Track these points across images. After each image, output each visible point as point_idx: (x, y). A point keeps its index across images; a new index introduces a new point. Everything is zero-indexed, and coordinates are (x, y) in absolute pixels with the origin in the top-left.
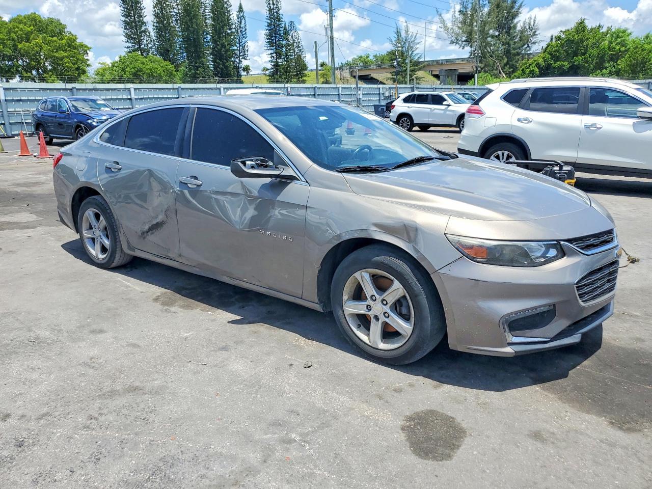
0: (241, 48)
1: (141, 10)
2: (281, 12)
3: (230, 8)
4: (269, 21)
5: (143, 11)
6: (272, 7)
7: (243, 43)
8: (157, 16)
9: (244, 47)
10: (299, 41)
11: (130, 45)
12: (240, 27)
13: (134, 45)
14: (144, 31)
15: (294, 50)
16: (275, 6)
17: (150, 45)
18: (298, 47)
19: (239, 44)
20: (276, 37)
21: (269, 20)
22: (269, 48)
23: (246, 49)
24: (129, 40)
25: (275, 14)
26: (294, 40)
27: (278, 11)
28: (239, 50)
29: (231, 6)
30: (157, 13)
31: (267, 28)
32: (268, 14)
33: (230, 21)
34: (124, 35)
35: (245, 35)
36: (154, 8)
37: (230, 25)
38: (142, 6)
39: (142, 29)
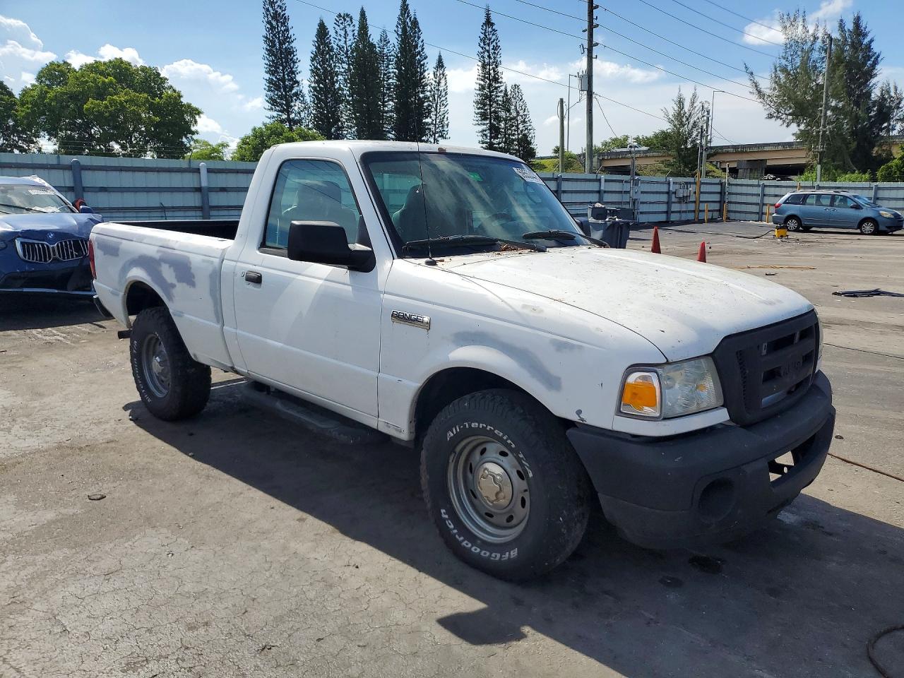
0: (438, 120)
1: (294, 63)
2: (500, 69)
3: (425, 61)
4: (482, 83)
5: (296, 65)
6: (487, 61)
7: (441, 114)
8: (314, 72)
9: (441, 121)
10: (525, 113)
11: (275, 114)
12: (438, 90)
13: (280, 113)
14: (296, 94)
15: (517, 126)
16: (491, 61)
17: (302, 115)
18: (524, 122)
19: (436, 115)
20: (491, 106)
21: (482, 80)
22: (480, 122)
23: (446, 122)
24: (273, 107)
25: (492, 72)
26: (518, 112)
27: (497, 67)
28: (435, 125)
29: (426, 58)
30: (316, 68)
31: (478, 92)
32: (480, 72)
33: (424, 80)
34: (267, 99)
35: (444, 102)
36: (312, 61)
37: (424, 86)
38: (295, 58)
39: (293, 91)
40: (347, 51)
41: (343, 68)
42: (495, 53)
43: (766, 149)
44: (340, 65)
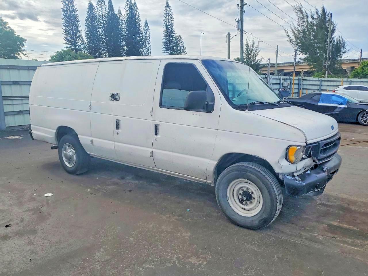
0: (146, 50)
1: (77, 22)
2: (174, 27)
3: (140, 22)
4: (166, 34)
5: (79, 23)
6: (168, 24)
7: (147, 47)
8: (88, 26)
9: (148, 51)
10: (184, 48)
11: (68, 46)
12: (146, 36)
13: (71, 46)
14: (79, 37)
16: (170, 24)
17: (82, 46)
18: (184, 52)
19: (145, 48)
20: (170, 44)
21: (166, 32)
22: (165, 51)
23: (150, 51)
24: (67, 42)
25: (170, 28)
26: (181, 48)
27: (172, 26)
28: (145, 52)
29: (140, 21)
30: (88, 24)
31: (164, 38)
32: (165, 28)
33: (140, 31)
34: (65, 39)
35: (149, 42)
36: (86, 21)
37: (140, 34)
38: (78, 19)
39: (77, 35)
40: (103, 17)
41: (101, 25)
42: (171, 20)
43: (285, 65)
44: (99, 24)
